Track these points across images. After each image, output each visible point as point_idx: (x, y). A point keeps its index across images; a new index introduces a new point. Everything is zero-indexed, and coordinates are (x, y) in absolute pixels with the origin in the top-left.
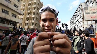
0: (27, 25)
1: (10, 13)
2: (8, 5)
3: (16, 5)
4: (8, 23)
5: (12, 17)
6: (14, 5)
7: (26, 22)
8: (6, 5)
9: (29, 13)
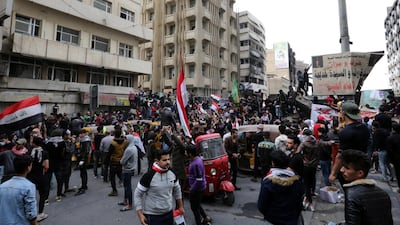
0: (170, 72)
1: (114, 46)
2: (104, 20)
3: (126, 10)
4: (112, 80)
5: (121, 57)
6: (120, 12)
7: (167, 64)
8: (101, 23)
9: (173, 22)
